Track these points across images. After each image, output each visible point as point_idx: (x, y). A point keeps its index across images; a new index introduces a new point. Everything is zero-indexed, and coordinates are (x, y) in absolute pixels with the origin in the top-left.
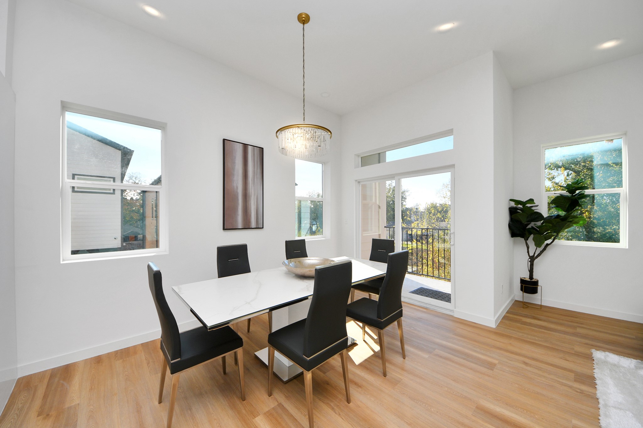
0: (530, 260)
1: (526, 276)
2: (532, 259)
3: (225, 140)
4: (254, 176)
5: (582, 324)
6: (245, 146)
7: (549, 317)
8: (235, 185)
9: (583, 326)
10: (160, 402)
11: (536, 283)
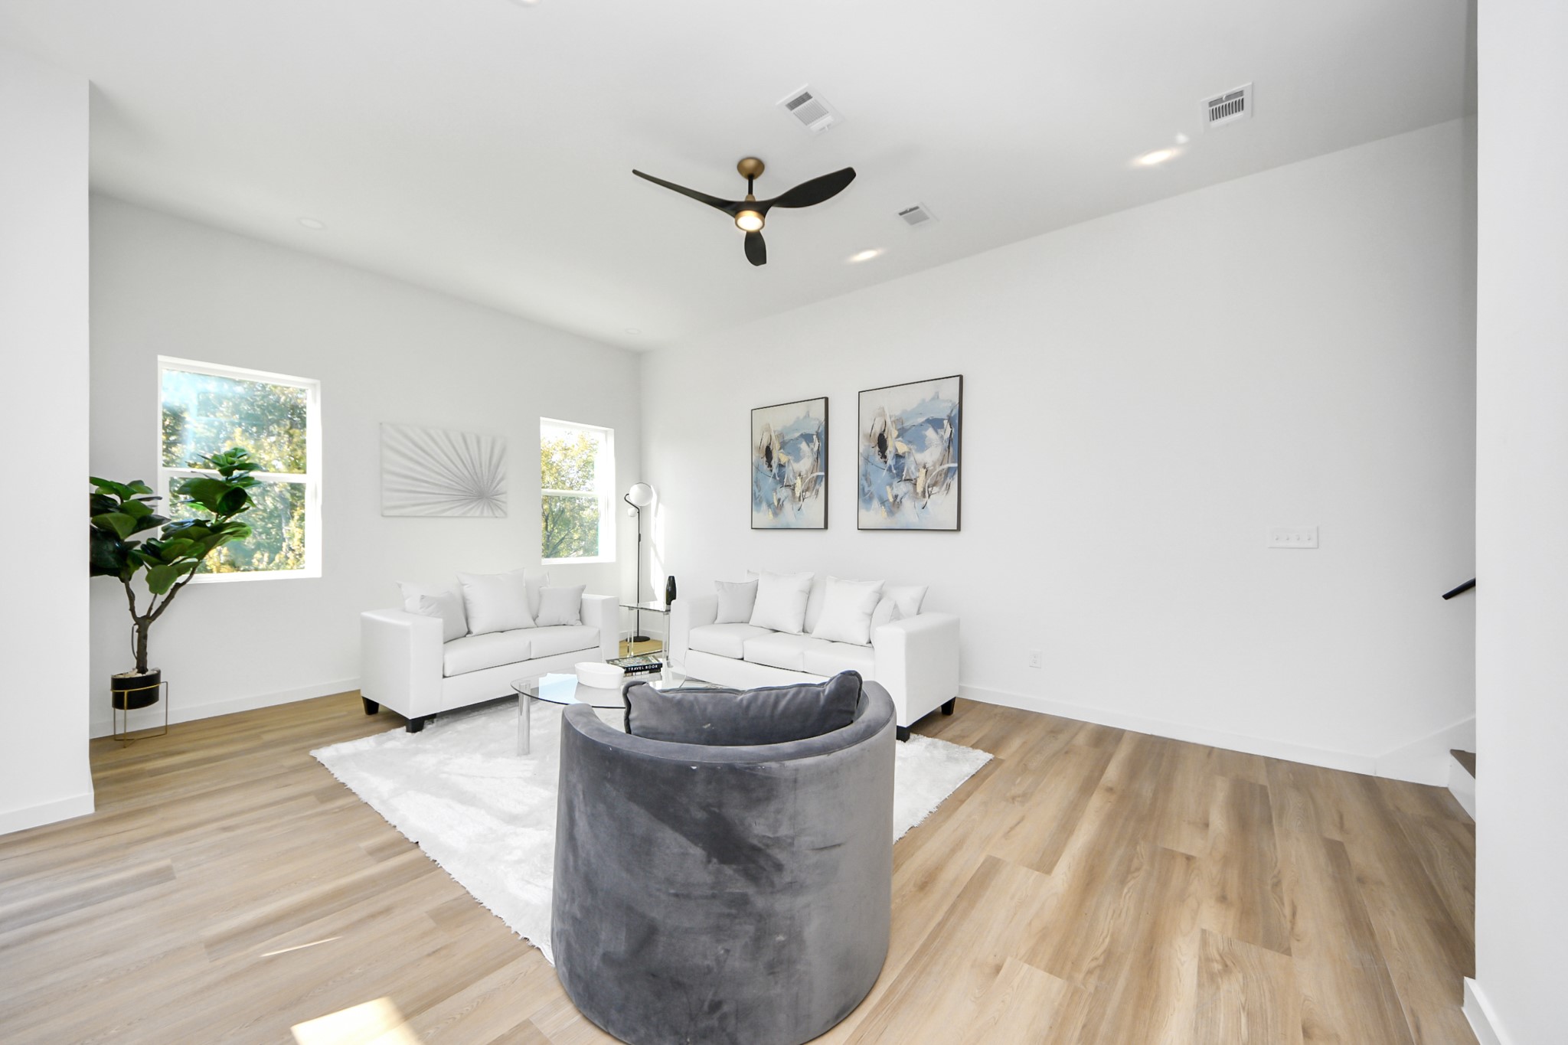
0: (137, 627)
2: (143, 623)
5: (263, 727)
7: (195, 740)
9: (266, 729)
11: (155, 678)
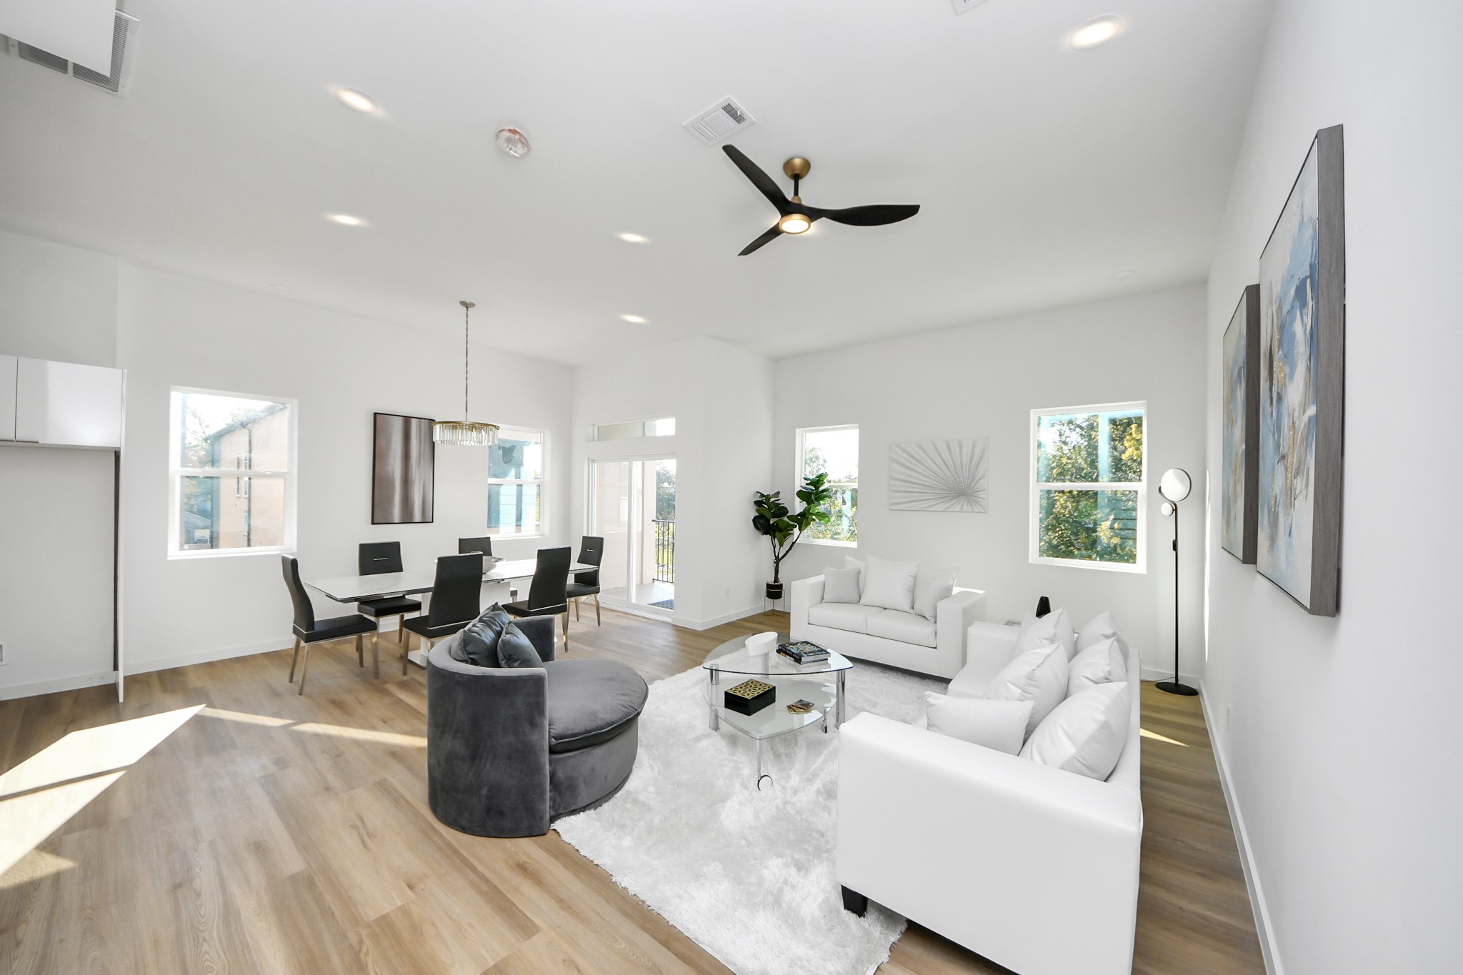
0: (775, 562)
1: (771, 581)
2: (777, 561)
3: (377, 415)
4: (420, 456)
6: (407, 420)
8: (390, 468)
10: (291, 681)
11: (780, 586)
